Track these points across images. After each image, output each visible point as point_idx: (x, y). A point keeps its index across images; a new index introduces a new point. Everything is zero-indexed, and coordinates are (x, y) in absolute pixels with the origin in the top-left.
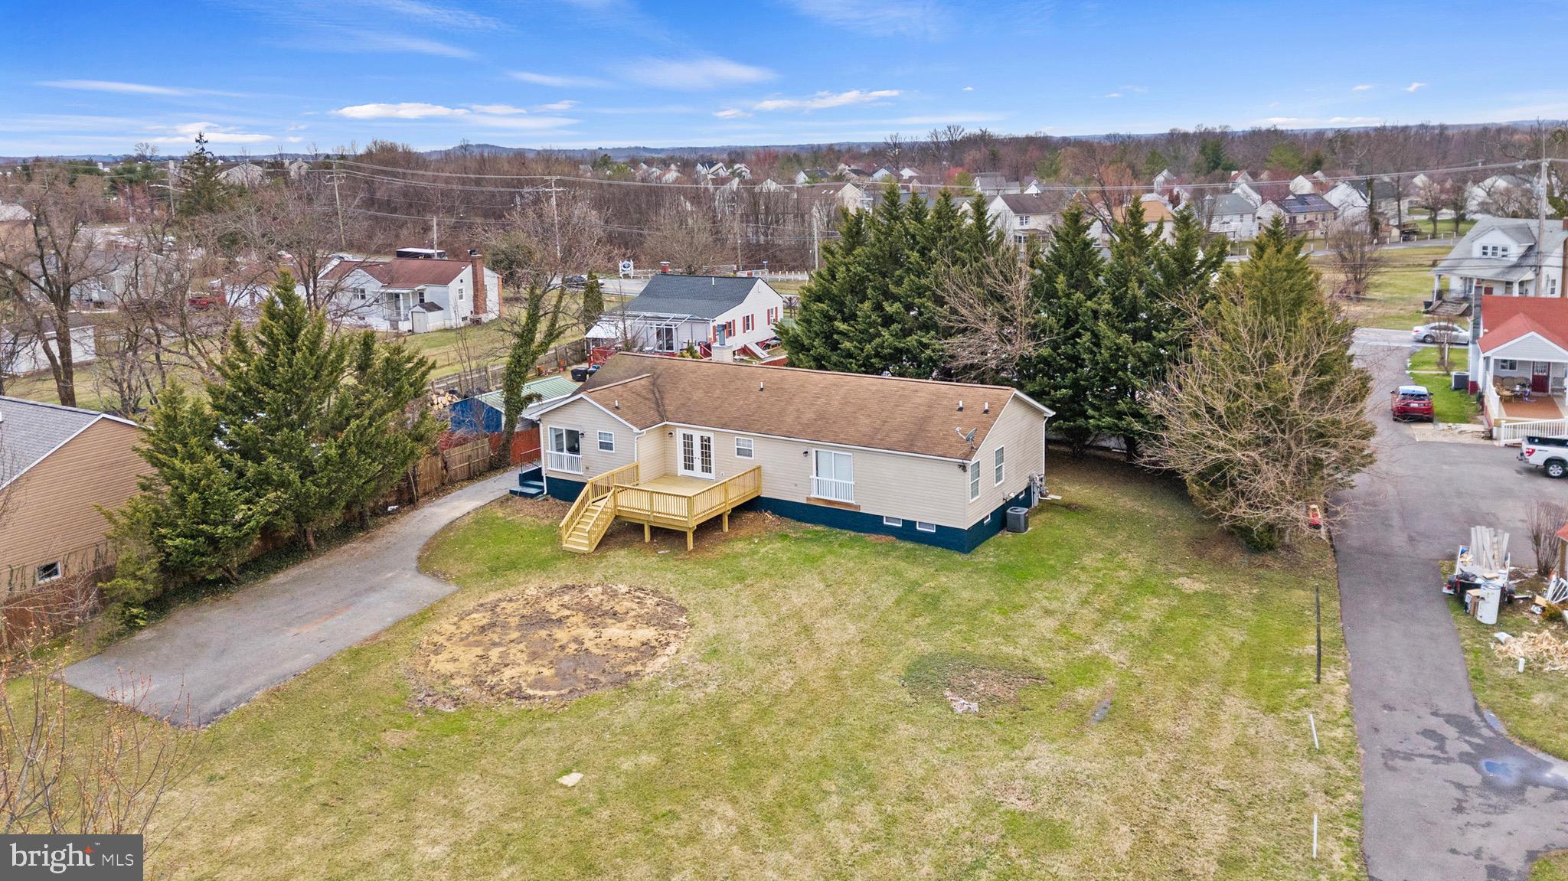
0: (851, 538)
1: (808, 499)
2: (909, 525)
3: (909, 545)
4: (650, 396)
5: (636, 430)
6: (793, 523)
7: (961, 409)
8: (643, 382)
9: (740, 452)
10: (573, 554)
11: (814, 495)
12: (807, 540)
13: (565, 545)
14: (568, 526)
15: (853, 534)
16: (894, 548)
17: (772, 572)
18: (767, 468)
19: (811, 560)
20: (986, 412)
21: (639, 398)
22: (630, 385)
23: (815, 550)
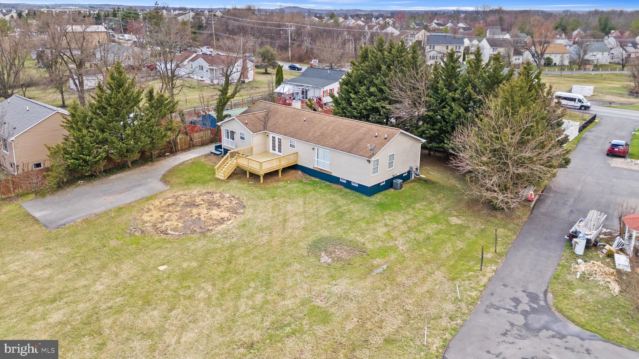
0: (326, 185)
1: (314, 167)
2: (349, 182)
3: (348, 190)
4: (263, 120)
5: (252, 133)
6: (308, 176)
7: (376, 136)
8: (262, 114)
9: (291, 146)
10: (218, 179)
11: (316, 166)
12: (309, 184)
13: (216, 176)
14: (218, 168)
15: (328, 183)
16: (341, 191)
17: (287, 196)
18: (300, 153)
19: (305, 192)
20: (386, 138)
21: (258, 120)
22: (256, 114)
23: (309, 188)
